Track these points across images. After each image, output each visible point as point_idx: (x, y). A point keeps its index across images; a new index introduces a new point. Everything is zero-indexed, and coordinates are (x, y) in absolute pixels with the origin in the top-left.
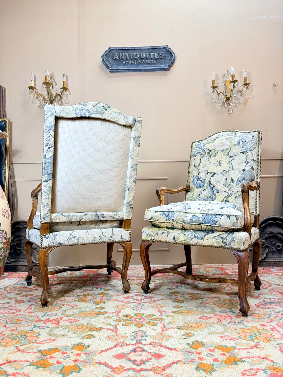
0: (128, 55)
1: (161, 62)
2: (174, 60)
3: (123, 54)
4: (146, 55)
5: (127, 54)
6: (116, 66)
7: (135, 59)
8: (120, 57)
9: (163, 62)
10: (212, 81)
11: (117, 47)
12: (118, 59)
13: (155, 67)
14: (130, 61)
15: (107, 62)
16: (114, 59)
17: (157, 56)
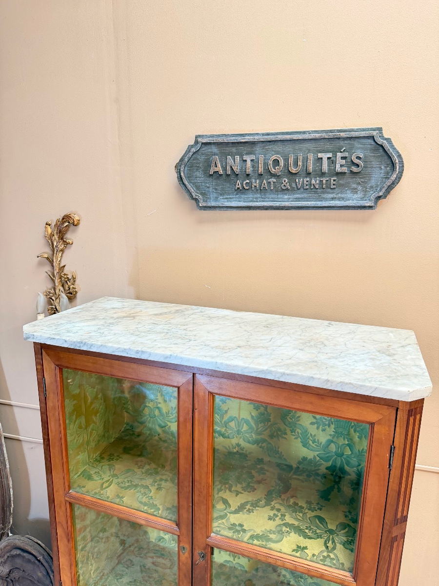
0: (252, 160)
1: (355, 186)
2: (397, 181)
3: (238, 158)
4: (306, 160)
5: (248, 158)
6: (215, 195)
7: (273, 175)
8: (228, 168)
9: (359, 184)
11: (219, 136)
12: (221, 175)
13: (331, 202)
14: (256, 183)
15: (191, 184)
16: (212, 175)
17: (341, 166)
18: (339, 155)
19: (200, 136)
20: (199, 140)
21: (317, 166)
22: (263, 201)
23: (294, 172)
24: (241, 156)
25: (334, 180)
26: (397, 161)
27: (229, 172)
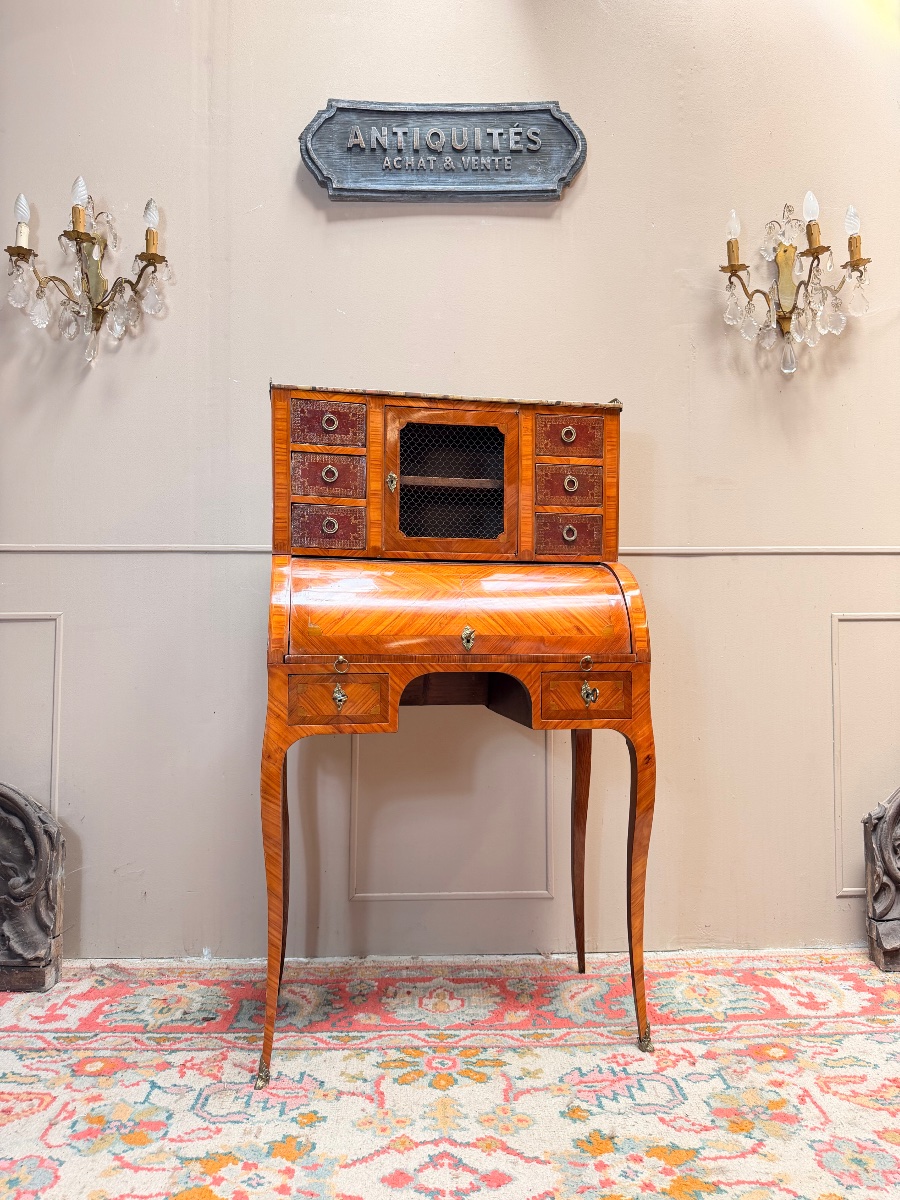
0: (405, 133)
1: (533, 167)
3: (385, 129)
4: (472, 136)
5: (400, 131)
6: (354, 174)
7: (433, 152)
8: (373, 140)
9: (538, 165)
10: (729, 243)
11: (360, 102)
12: (363, 150)
13: (507, 186)
14: (410, 159)
15: (322, 160)
16: (349, 149)
17: (517, 143)
18: (512, 131)
19: (334, 100)
20: (334, 103)
21: (487, 143)
22: (422, 184)
23: (459, 148)
24: (389, 128)
25: (508, 160)
26: (578, 136)
27: (374, 146)
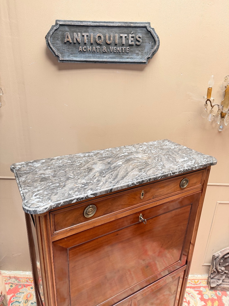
0: (87, 36)
1: (137, 52)
2: (157, 50)
3: (79, 34)
4: (114, 37)
5: (85, 34)
6: (68, 54)
7: (99, 44)
8: (75, 40)
9: (139, 51)
10: (208, 89)
11: (69, 21)
12: (71, 43)
13: (127, 60)
14: (89, 48)
15: (55, 48)
18: (130, 35)
20: (58, 22)
21: (120, 41)
22: (94, 58)
23: (109, 43)
24: (81, 33)
25: (128, 49)
26: (157, 40)
27: (75, 41)
